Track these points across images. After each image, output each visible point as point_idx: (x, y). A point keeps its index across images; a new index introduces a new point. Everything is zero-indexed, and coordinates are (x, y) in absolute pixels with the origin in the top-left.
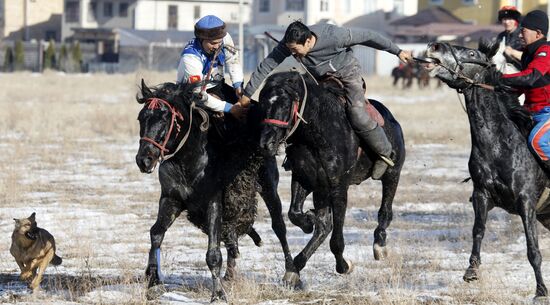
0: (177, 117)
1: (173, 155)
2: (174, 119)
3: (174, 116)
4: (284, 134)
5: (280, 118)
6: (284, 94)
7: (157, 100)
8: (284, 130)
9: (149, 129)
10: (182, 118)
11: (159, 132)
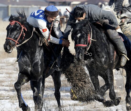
0: (24, 29)
1: (20, 45)
2: (22, 30)
3: (22, 29)
4: (86, 50)
5: (83, 43)
6: (83, 33)
7: (15, 21)
8: (85, 48)
9: (11, 33)
10: (26, 30)
11: (15, 36)
